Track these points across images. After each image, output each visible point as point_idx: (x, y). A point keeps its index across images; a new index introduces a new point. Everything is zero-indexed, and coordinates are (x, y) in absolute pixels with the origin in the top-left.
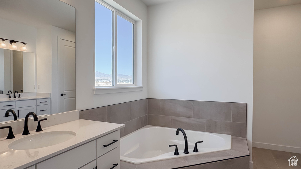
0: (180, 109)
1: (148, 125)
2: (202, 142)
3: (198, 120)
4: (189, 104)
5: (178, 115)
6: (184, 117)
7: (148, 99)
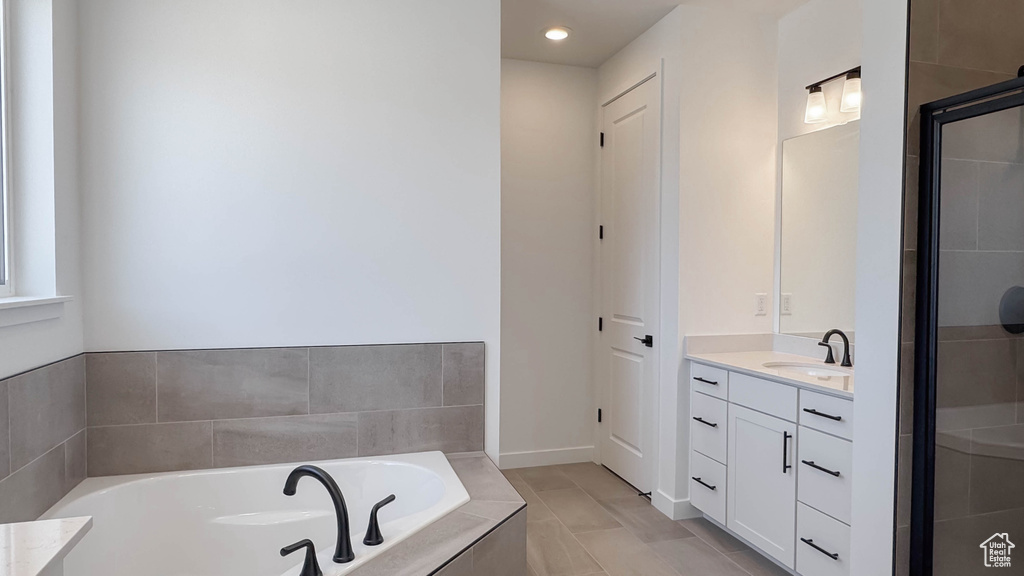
0: (253, 386)
1: (91, 474)
2: (392, 498)
3: (328, 417)
4: (290, 362)
5: (248, 411)
6: (271, 414)
7: (89, 358)
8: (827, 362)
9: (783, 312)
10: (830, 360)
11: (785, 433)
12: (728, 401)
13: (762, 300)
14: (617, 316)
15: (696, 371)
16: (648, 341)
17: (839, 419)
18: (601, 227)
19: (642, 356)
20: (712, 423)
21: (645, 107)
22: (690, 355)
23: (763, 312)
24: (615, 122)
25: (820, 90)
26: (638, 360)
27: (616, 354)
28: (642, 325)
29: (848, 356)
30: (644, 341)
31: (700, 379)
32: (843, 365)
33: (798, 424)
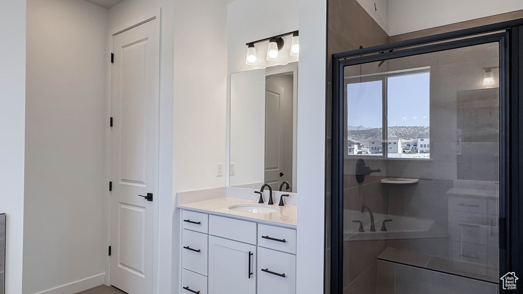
8: (259, 202)
9: (231, 174)
10: (261, 201)
11: (250, 252)
12: (208, 234)
13: (220, 166)
14: (123, 180)
15: (185, 215)
16: (149, 197)
17: (284, 241)
18: (111, 119)
19: (145, 208)
20: (197, 250)
21: (147, 39)
22: (180, 205)
23: (220, 174)
24: (123, 47)
25: (254, 47)
26: (142, 210)
27: (123, 206)
28: (145, 186)
29: (272, 198)
30: (146, 198)
31: (188, 221)
32: (269, 204)
33: (257, 246)
